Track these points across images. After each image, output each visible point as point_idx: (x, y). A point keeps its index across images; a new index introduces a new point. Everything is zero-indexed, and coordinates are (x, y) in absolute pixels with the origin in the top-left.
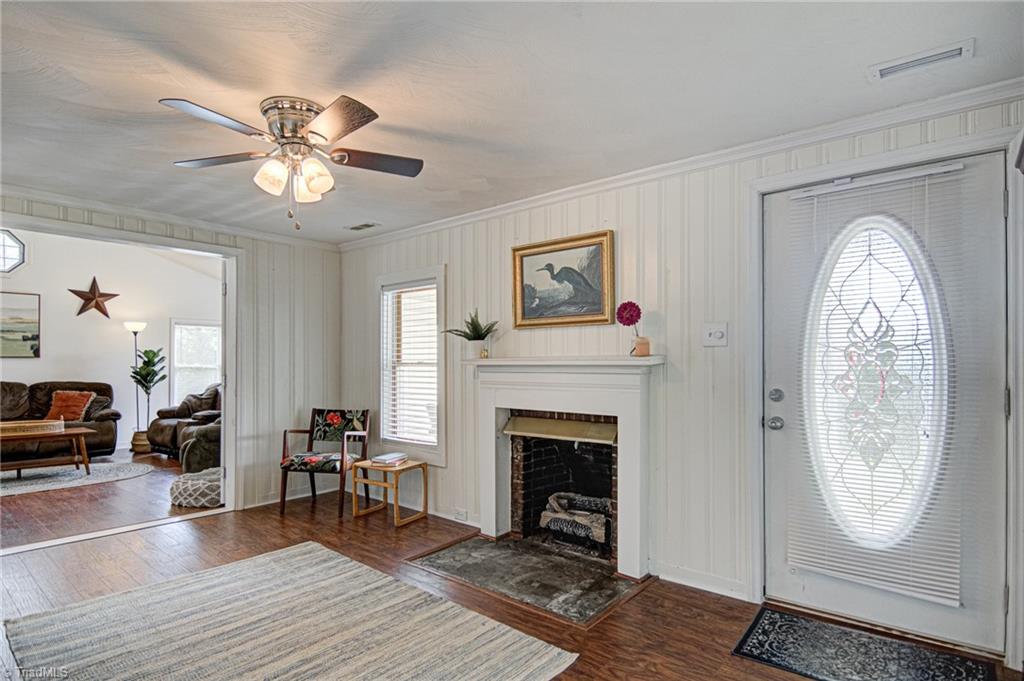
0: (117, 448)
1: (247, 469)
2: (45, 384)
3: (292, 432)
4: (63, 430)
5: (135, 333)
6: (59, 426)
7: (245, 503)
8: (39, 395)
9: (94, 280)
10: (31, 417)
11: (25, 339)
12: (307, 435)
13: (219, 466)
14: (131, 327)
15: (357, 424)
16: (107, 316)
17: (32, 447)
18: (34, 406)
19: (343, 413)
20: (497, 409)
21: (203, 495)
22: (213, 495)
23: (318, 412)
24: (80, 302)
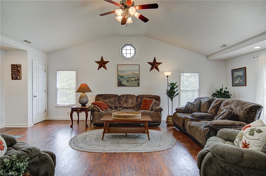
5: (168, 76)
8: (139, 99)
9: (155, 58)
11: (136, 80)
14: (166, 74)
16: (159, 71)
24: (151, 66)
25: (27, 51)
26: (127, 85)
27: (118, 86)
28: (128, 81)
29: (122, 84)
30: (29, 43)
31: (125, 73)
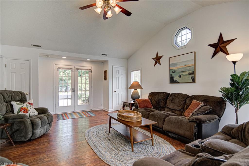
5: (235, 63)
11: (189, 74)
24: (213, 50)
25: (108, 61)
26: (179, 82)
27: (170, 83)
28: (180, 77)
29: (174, 80)
30: (107, 55)
31: (178, 66)
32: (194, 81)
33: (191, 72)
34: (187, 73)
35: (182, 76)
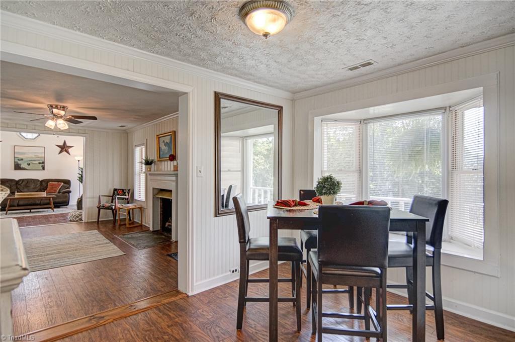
0: (70, 204)
1: (89, 208)
2: (46, 179)
3: (102, 196)
4: (45, 196)
5: (79, 161)
6: (44, 194)
7: (88, 219)
8: (43, 183)
9: (65, 141)
10: (41, 191)
11: (40, 163)
12: (111, 198)
13: (82, 209)
14: (77, 158)
15: (127, 194)
16: (69, 154)
17: (38, 202)
18: (42, 187)
19: (123, 190)
20: (153, 188)
21: (77, 217)
22: (80, 217)
23: (115, 190)
24: (59, 149)
27: (15, 169)
29: (20, 167)
31: (26, 156)
32: (44, 169)
33: (41, 162)
34: (37, 162)
35: (31, 164)
